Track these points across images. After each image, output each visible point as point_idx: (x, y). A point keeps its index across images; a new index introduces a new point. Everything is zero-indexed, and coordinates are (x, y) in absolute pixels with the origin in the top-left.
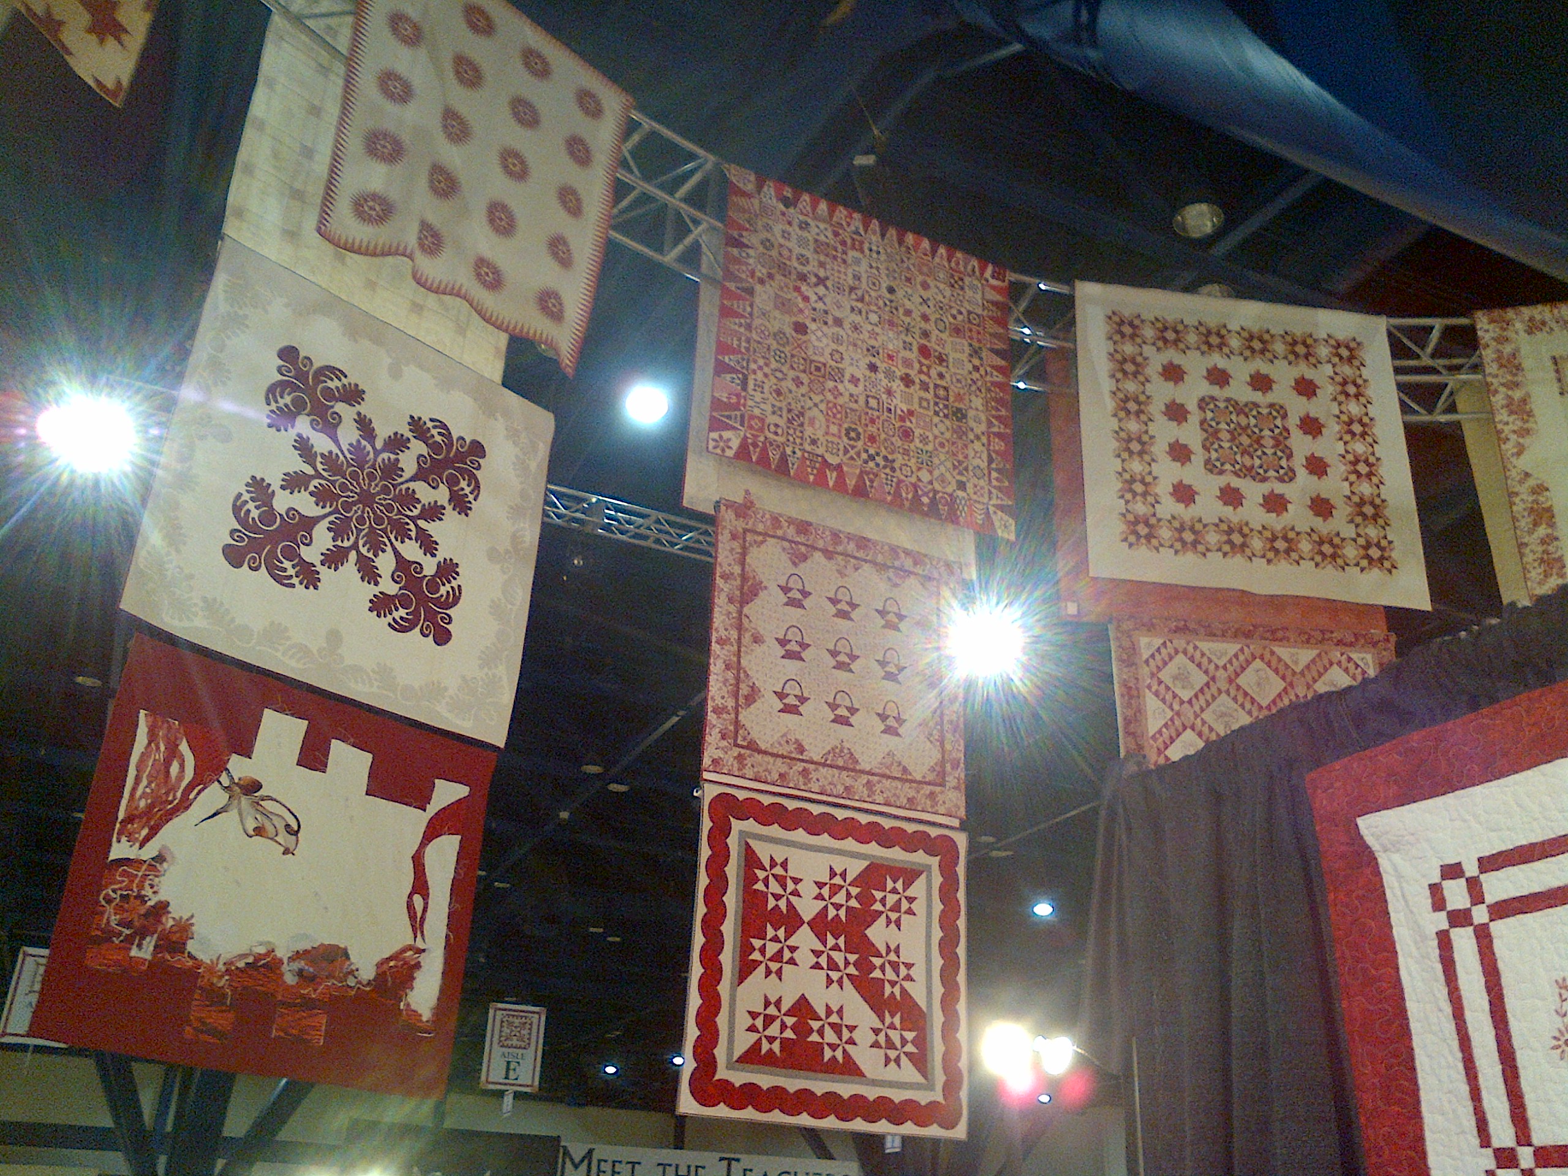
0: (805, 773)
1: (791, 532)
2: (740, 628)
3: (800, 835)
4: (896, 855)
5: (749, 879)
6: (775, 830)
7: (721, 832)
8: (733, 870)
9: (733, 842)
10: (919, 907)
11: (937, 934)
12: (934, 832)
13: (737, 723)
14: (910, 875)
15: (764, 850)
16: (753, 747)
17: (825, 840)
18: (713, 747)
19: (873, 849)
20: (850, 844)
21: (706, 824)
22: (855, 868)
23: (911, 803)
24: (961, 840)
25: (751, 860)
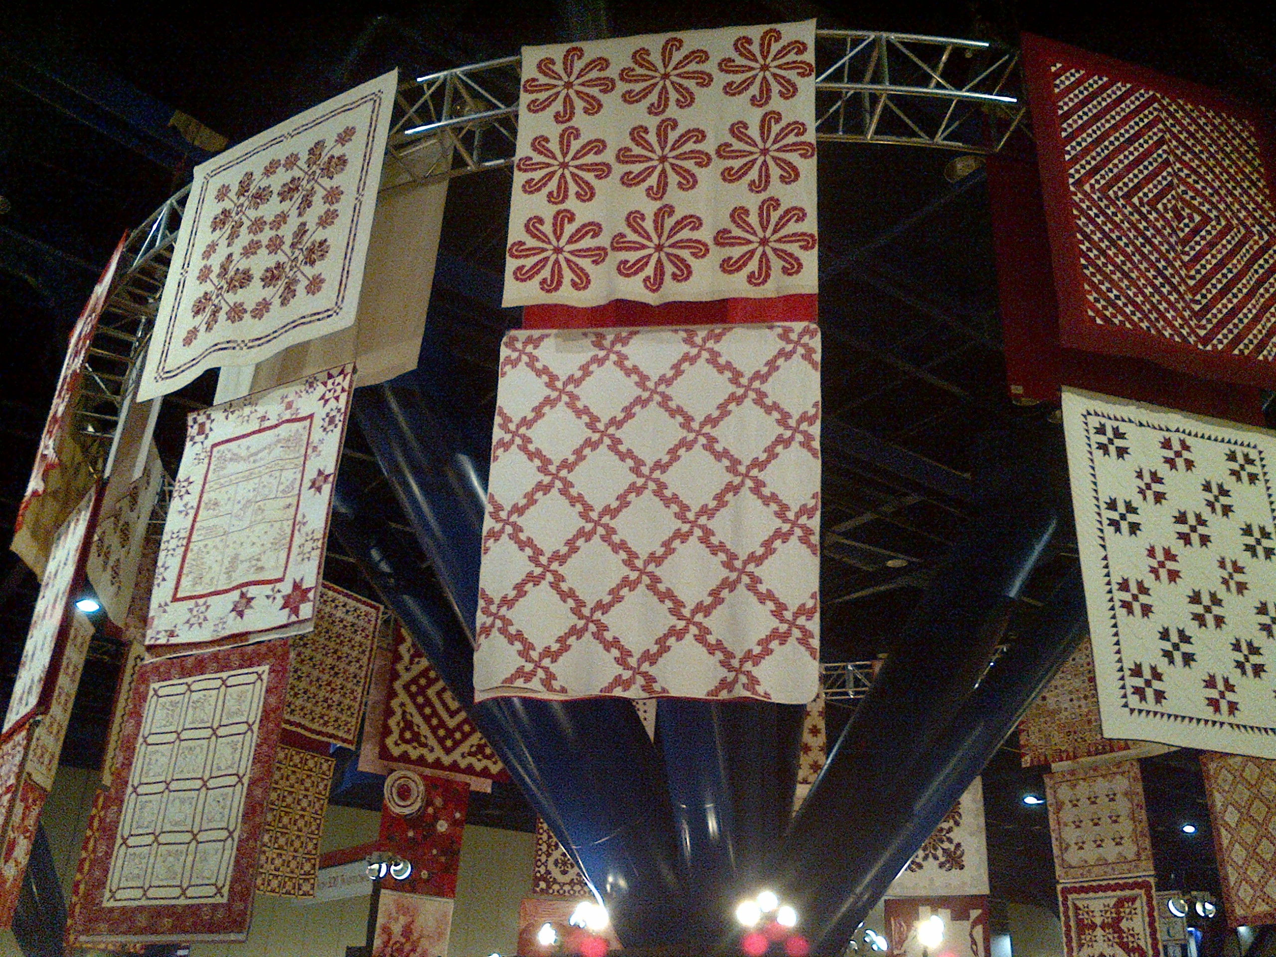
0: (1089, 871)
1: (1068, 777)
2: (1059, 823)
3: (1091, 895)
4: (1127, 893)
5: (1077, 915)
6: (1083, 895)
7: (1065, 899)
8: (1071, 913)
9: (1069, 903)
10: (1139, 911)
11: (1147, 919)
12: (1140, 880)
13: (1063, 860)
14: (1133, 900)
15: (1080, 904)
16: (1070, 867)
17: (1101, 894)
18: (1059, 871)
19: (1119, 893)
21: (1060, 899)
23: (1129, 871)
24: (1152, 881)
25: (1077, 908)
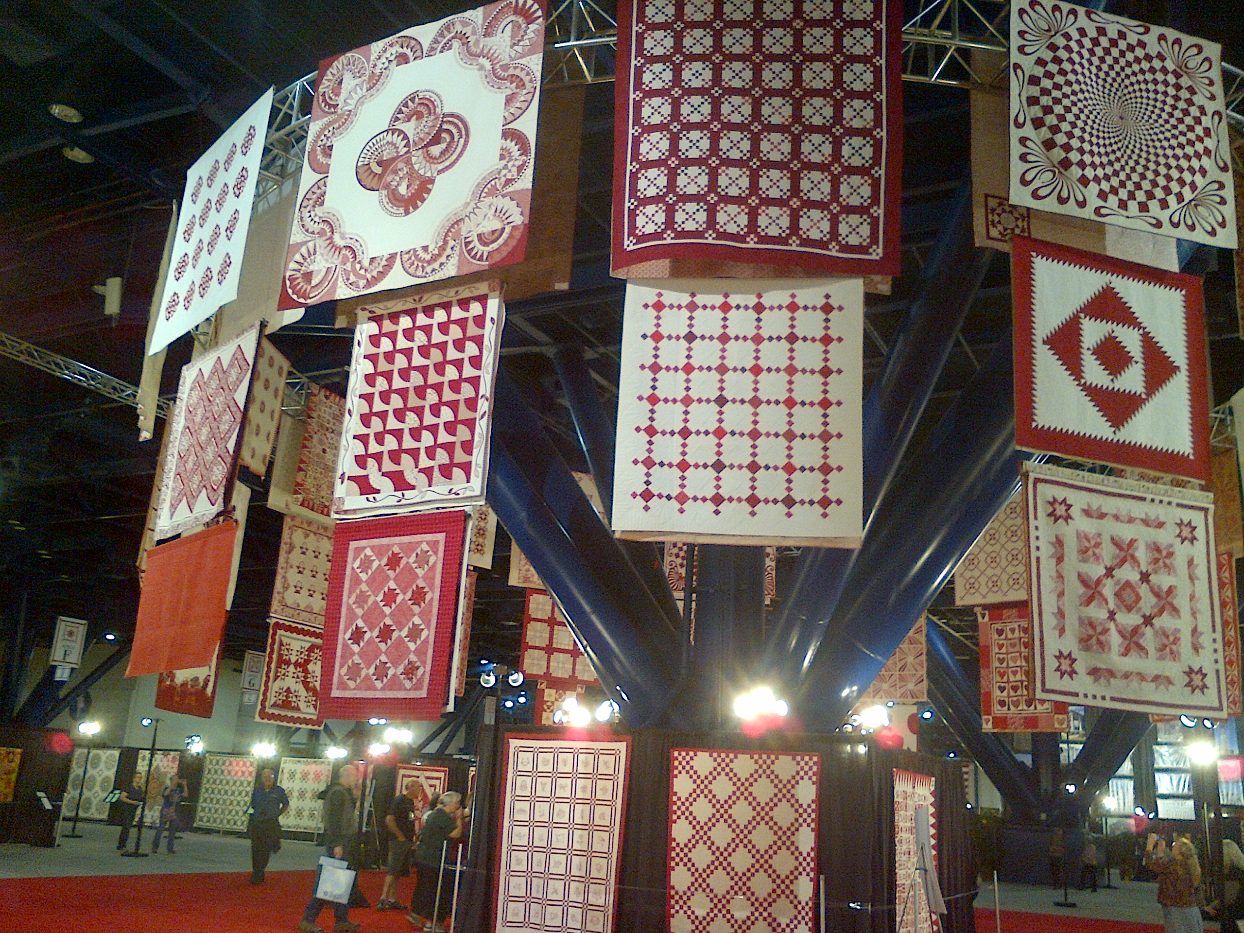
0: (299, 614)
1: (305, 526)
2: (287, 562)
3: (295, 635)
5: (280, 649)
6: (288, 634)
7: (274, 634)
8: (276, 647)
9: (277, 638)
13: (280, 597)
15: (285, 640)
17: (301, 636)
18: (275, 605)
19: (313, 639)
20: (307, 638)
21: (271, 631)
22: (308, 645)
25: (281, 644)
